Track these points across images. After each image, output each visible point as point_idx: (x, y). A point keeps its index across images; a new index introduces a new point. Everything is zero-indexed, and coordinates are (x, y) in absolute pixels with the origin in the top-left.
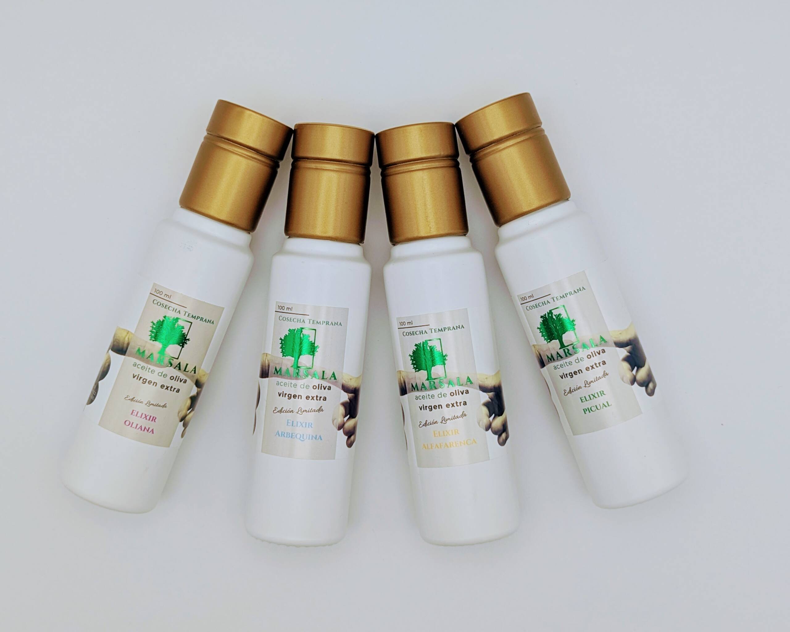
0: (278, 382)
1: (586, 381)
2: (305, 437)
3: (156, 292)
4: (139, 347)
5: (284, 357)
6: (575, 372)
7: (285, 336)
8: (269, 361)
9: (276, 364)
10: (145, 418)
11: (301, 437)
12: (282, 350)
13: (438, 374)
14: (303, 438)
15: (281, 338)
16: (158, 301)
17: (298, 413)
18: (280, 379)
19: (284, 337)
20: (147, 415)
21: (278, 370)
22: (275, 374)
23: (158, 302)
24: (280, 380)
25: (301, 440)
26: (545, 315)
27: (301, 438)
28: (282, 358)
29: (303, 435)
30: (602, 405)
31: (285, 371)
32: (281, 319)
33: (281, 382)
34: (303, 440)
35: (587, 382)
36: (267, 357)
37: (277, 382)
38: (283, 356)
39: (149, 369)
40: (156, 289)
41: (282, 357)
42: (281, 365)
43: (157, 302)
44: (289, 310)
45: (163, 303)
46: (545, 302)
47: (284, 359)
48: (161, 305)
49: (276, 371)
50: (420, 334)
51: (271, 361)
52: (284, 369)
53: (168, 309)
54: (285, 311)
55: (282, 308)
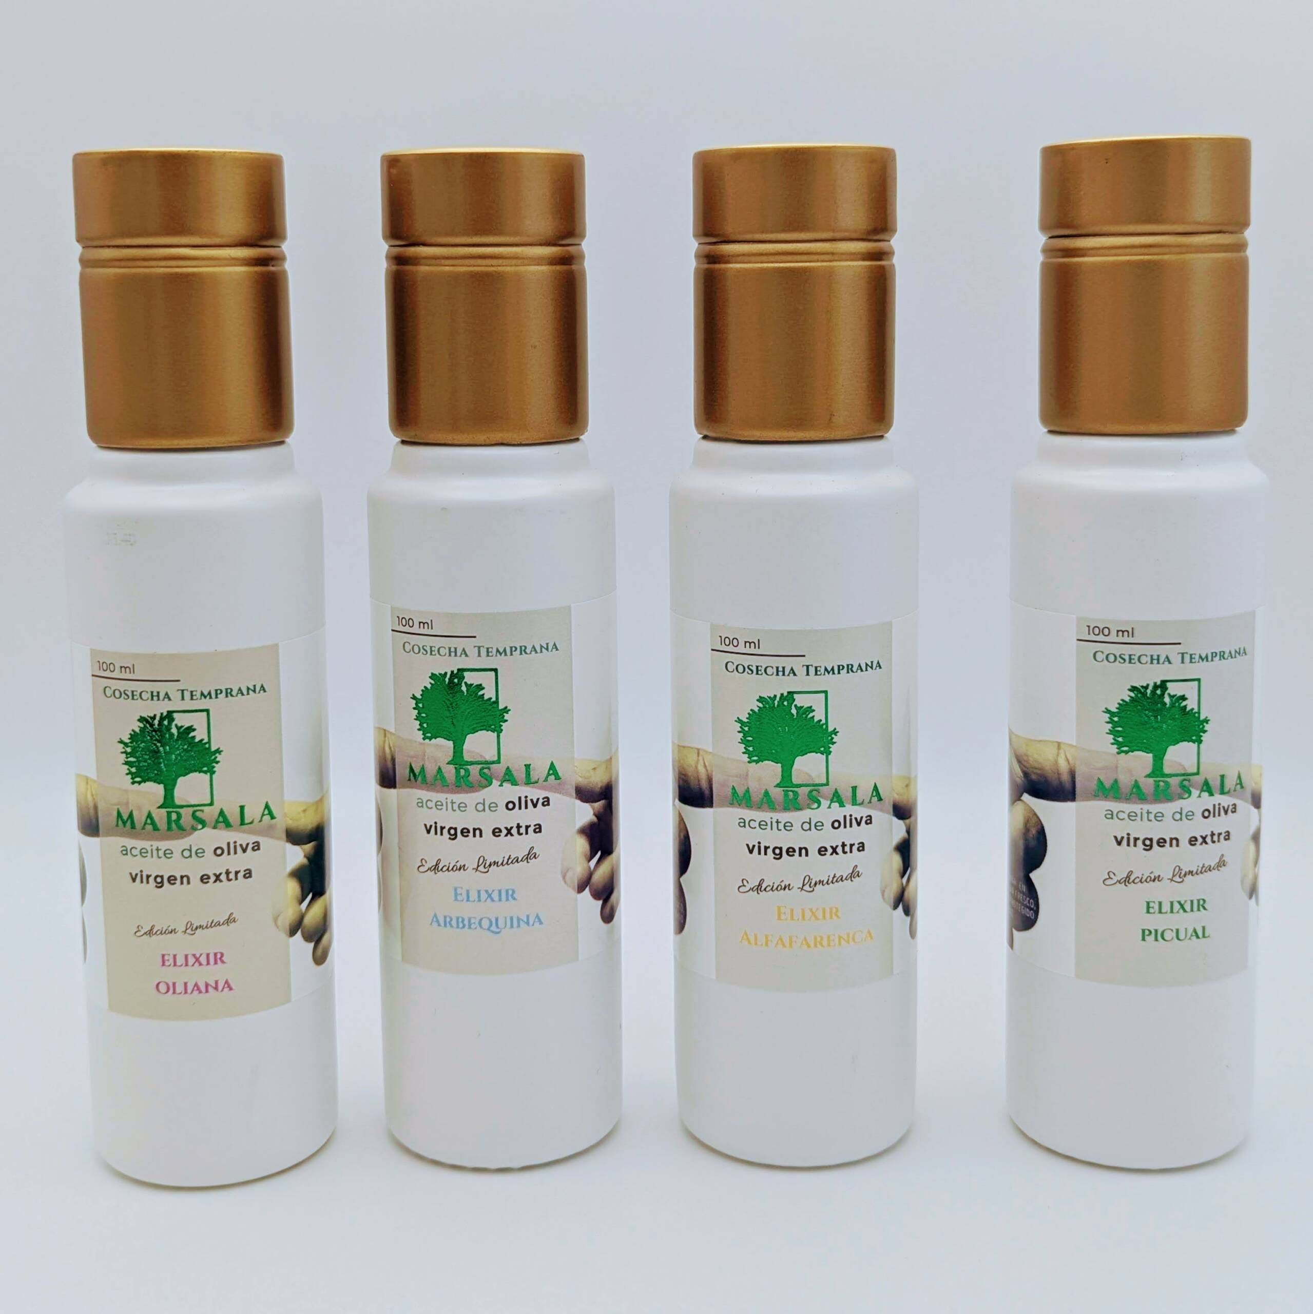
0: (420, 801)
1: (1179, 867)
2: (501, 923)
3: (101, 669)
4: (116, 807)
5: (427, 741)
6: (1162, 841)
7: (422, 691)
8: (392, 749)
9: (412, 757)
10: (197, 964)
11: (491, 925)
12: (420, 725)
13: (810, 776)
14: (497, 927)
15: (413, 695)
16: (113, 689)
17: (477, 870)
18: (424, 792)
19: (421, 693)
20: (198, 956)
21: (417, 771)
22: (410, 780)
23: (114, 691)
24: (424, 794)
25: (493, 932)
26: (1146, 687)
27: (494, 928)
28: (421, 744)
29: (497, 920)
30: (1190, 931)
31: (435, 772)
32: (408, 650)
33: (427, 801)
34: (498, 930)
35: (1180, 869)
36: (387, 738)
37: (417, 801)
38: (424, 739)
39: (158, 850)
40: (99, 662)
41: (422, 741)
42: (423, 760)
43: (111, 692)
44: (424, 628)
45: (124, 689)
46: (1160, 658)
47: (428, 745)
48: (123, 695)
49: (412, 775)
50: (777, 674)
51: (396, 749)
52: (431, 769)
53: (139, 699)
54: (415, 629)
55: (409, 622)
